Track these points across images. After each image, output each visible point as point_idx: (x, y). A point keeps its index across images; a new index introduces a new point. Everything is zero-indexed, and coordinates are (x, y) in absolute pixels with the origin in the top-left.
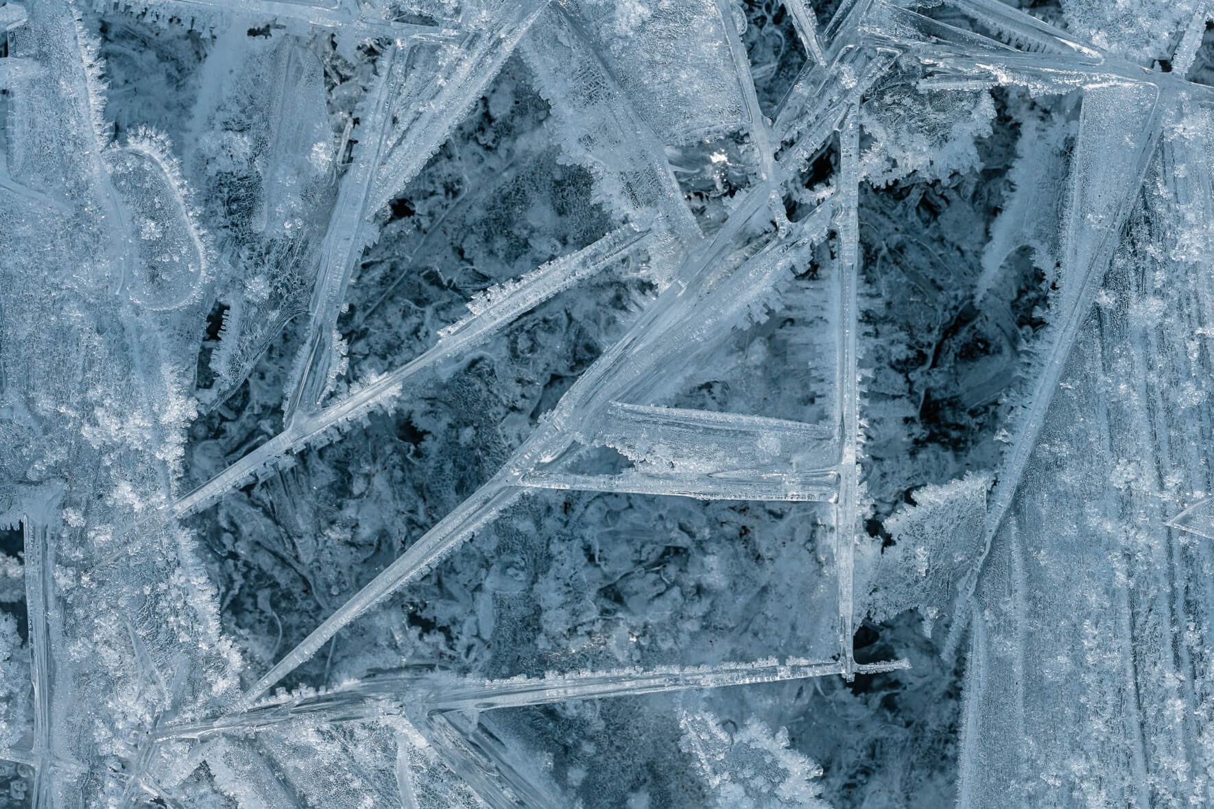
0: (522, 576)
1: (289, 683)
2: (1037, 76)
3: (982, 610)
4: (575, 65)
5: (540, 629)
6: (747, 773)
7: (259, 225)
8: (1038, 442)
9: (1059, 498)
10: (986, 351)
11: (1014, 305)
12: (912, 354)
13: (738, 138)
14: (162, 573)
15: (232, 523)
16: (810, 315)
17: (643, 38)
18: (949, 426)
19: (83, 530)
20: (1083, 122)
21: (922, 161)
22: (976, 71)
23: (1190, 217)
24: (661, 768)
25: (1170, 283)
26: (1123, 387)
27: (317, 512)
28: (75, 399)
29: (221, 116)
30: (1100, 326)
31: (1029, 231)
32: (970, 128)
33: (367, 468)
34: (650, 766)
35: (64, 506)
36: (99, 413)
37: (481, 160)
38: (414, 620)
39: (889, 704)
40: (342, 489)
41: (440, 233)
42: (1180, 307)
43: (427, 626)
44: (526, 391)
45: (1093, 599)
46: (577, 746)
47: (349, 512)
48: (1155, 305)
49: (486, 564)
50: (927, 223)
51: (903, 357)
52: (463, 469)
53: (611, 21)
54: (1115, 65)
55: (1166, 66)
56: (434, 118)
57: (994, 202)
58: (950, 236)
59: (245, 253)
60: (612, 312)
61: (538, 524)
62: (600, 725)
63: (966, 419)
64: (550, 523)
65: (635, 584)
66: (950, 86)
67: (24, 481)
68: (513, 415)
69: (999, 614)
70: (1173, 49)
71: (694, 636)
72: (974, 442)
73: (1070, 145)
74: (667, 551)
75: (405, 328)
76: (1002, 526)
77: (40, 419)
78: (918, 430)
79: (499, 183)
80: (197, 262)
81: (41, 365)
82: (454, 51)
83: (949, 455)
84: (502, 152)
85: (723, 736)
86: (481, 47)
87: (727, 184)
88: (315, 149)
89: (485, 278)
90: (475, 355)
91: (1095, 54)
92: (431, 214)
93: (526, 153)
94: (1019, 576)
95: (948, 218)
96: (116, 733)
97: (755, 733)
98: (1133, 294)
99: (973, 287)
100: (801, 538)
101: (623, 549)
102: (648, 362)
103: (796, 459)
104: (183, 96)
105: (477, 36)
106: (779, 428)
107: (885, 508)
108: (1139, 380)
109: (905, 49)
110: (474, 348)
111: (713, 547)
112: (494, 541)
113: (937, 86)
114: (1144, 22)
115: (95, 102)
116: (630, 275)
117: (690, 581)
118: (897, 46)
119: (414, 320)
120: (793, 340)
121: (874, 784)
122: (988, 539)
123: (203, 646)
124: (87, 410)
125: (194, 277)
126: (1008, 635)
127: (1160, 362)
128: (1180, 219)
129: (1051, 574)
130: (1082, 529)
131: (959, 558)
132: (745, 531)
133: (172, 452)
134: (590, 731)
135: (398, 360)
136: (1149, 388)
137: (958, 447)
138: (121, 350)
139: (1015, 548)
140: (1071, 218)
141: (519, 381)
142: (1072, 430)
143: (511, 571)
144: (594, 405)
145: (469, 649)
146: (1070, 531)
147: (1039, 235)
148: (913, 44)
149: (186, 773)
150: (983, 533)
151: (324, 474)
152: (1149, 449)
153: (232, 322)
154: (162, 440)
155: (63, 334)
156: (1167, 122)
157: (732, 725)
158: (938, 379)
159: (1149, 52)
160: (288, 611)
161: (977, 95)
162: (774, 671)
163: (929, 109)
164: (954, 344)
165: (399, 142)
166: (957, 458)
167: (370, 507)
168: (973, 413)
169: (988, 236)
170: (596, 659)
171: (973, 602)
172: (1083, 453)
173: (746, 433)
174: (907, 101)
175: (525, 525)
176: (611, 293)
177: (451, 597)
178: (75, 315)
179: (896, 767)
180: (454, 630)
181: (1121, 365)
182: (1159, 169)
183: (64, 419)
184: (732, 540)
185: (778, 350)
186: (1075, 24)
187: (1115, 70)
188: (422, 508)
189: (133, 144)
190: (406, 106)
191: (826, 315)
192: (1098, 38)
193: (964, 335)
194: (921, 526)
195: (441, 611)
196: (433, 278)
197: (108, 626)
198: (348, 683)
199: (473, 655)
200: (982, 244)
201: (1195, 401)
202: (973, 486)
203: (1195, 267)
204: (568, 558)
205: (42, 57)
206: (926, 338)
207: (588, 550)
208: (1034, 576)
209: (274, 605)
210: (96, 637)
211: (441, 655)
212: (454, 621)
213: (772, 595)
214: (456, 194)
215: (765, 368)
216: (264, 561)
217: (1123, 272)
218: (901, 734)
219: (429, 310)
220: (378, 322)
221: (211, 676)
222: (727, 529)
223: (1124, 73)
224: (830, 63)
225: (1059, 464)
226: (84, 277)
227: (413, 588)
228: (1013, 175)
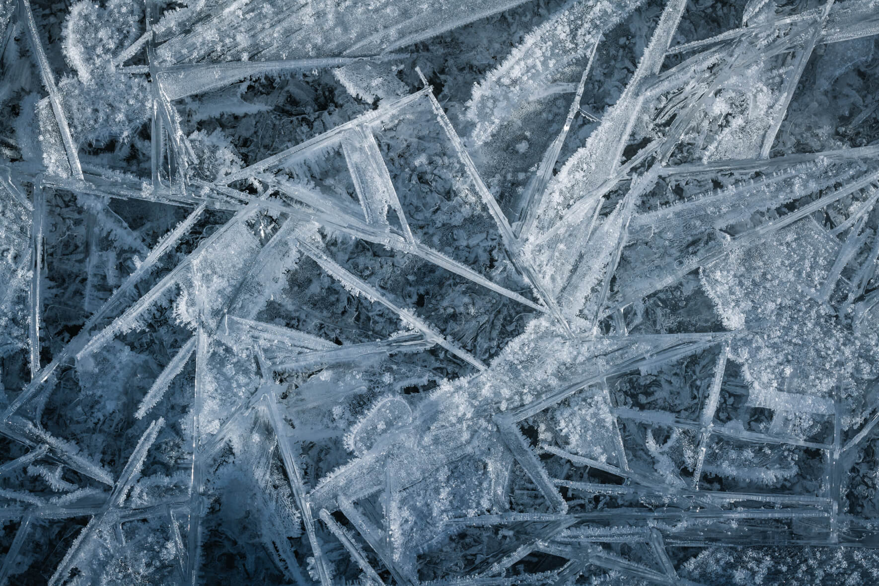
0: (455, 232)
1: (535, 300)
2: (173, 122)
3: (383, 49)
4: (247, 296)
5: (472, 215)
6: (488, 110)
7: (364, 388)
8: (311, 58)
9: (328, 40)
10: (290, 96)
11: (268, 94)
12: (304, 124)
13: (251, 226)
14: (512, 365)
15: (486, 352)
16: (305, 168)
17: (225, 274)
18: (325, 97)
19: (507, 400)
20: (183, 96)
21: (227, 151)
22: (182, 145)
23: (200, 40)
24: (504, 145)
25: (228, 36)
26: (275, 35)
27: (467, 321)
28: (458, 426)
29: (330, 425)
30: (256, 54)
31: (235, 100)
32: (206, 139)
33: (442, 311)
34: (506, 150)
35: (501, 412)
36: (460, 414)
37: (305, 321)
38: (492, 266)
39: (442, 72)
40: (454, 317)
41: (339, 324)
42: (236, 28)
43: (492, 260)
44: (384, 263)
45: (360, 10)
46: (510, 181)
47: (462, 309)
48: (239, 38)
49: (457, 248)
50: (251, 141)
51: (306, 127)
52: (425, 274)
53: (224, 289)
54: (156, 94)
55: (148, 75)
56: (291, 338)
57: (232, 119)
58: (253, 130)
59: (377, 390)
60: (339, 245)
61: (432, 235)
62: (498, 177)
63: (320, 92)
64: (431, 231)
65: (440, 188)
66: (192, 152)
67: (498, 430)
68: (396, 264)
69: (382, 42)
70: (141, 75)
71: (449, 158)
72: (327, 84)
73: (195, 97)
74: (422, 182)
75: (381, 320)
76: (349, 57)
77: (472, 437)
78: (332, 108)
79: (309, 310)
80: (386, 403)
81: (452, 444)
82: (261, 342)
83: (336, 92)
84: (297, 314)
85: (479, 126)
86: (256, 333)
87: (271, 223)
88: (323, 379)
89: (349, 299)
90: (379, 289)
91: (155, 103)
92: (333, 330)
93: (293, 304)
94: (364, 42)
95: (246, 134)
96: (579, 353)
97: (471, 115)
98: (239, 48)
99: (268, 112)
100: (393, 134)
101: (428, 199)
102: (347, 217)
103: (358, 145)
104: (331, 445)
105: (253, 337)
106: (349, 156)
107: (367, 106)
108: (271, 31)
109: (185, 175)
110: (377, 290)
111: (412, 165)
112: (447, 248)
113: (194, 156)
114: (135, 90)
115: (343, 469)
116: (322, 244)
117: (429, 169)
118: (186, 178)
119: (377, 318)
120: (318, 171)
121: (475, 63)
122: (357, 59)
123: (533, 336)
124: (460, 420)
125: (391, 401)
126: (388, 35)
127: (259, 26)
128: (203, 44)
129: (358, 30)
130: (336, 26)
131: (368, 68)
132: (400, 156)
133: (463, 381)
134: (502, 179)
135: (394, 317)
136: (272, 26)
137: (331, 91)
138: (433, 418)
139: (354, 48)
140: (221, 84)
141: (381, 267)
142: (300, 47)
143: (455, 237)
144: (372, 230)
145: (493, 240)
146: (339, 30)
147: (235, 95)
148: (182, 173)
149: (583, 320)
150: (355, 62)
151: (452, 326)
152: (294, 15)
153: (406, 383)
154: (460, 388)
155: (436, 441)
156: (169, 65)
157: (473, 125)
158: (309, 109)
159: (146, 84)
160: (510, 316)
161: (192, 141)
162: (442, 117)
163: (205, 157)
164: (293, 110)
165: (307, 348)
166: (336, 89)
167: (456, 302)
168: (316, 90)
169: (246, 115)
170: (472, 189)
171: (382, 54)
172: (308, 39)
173: (357, 168)
174: (205, 166)
175: (436, 240)
176: (332, 248)
177: (476, 257)
178: (427, 439)
179: (464, 58)
180: (489, 249)
181: (267, 40)
182: (187, 60)
183: (469, 426)
184: (406, 159)
185: (325, 174)
186: (147, 115)
187: (158, 93)
188: (448, 283)
189: (352, 448)
190: (291, 351)
191: (303, 162)
192: (148, 105)
193: (288, 107)
194: (365, 89)
195: (484, 258)
196: (358, 319)
197: (539, 375)
198: (526, 280)
199: (495, 237)
200: (250, 116)
201: (269, 6)
202: (340, 75)
203: (219, 30)
204: (440, 218)
205: (335, 497)
206: (296, 122)
207: (435, 212)
208: (361, 36)
209: (511, 322)
210: (546, 377)
211: (500, 249)
212: (485, 250)
213: (420, 134)
214: (322, 324)
215: (334, 177)
216: (495, 333)
217: (232, 55)
218: (451, 62)
219: (370, 314)
220: (384, 332)
221: (543, 329)
222: (402, 163)
223: (157, 90)
224: (204, 201)
225: (315, 46)
226: (410, 443)
227: (480, 272)
228: (218, 116)
